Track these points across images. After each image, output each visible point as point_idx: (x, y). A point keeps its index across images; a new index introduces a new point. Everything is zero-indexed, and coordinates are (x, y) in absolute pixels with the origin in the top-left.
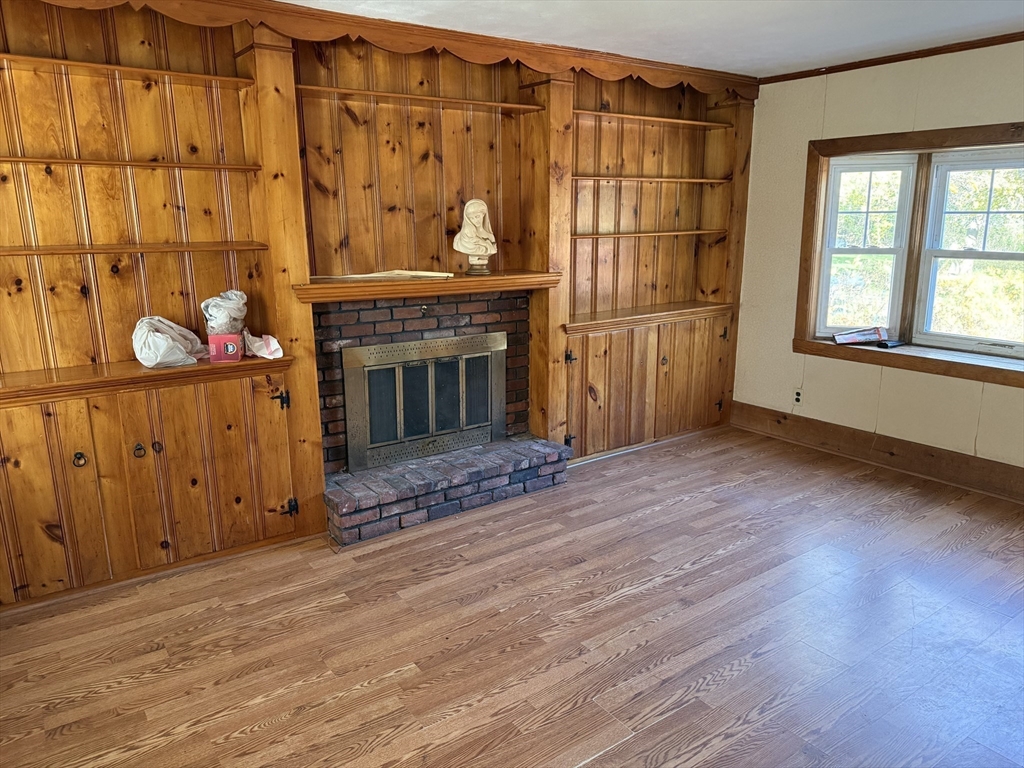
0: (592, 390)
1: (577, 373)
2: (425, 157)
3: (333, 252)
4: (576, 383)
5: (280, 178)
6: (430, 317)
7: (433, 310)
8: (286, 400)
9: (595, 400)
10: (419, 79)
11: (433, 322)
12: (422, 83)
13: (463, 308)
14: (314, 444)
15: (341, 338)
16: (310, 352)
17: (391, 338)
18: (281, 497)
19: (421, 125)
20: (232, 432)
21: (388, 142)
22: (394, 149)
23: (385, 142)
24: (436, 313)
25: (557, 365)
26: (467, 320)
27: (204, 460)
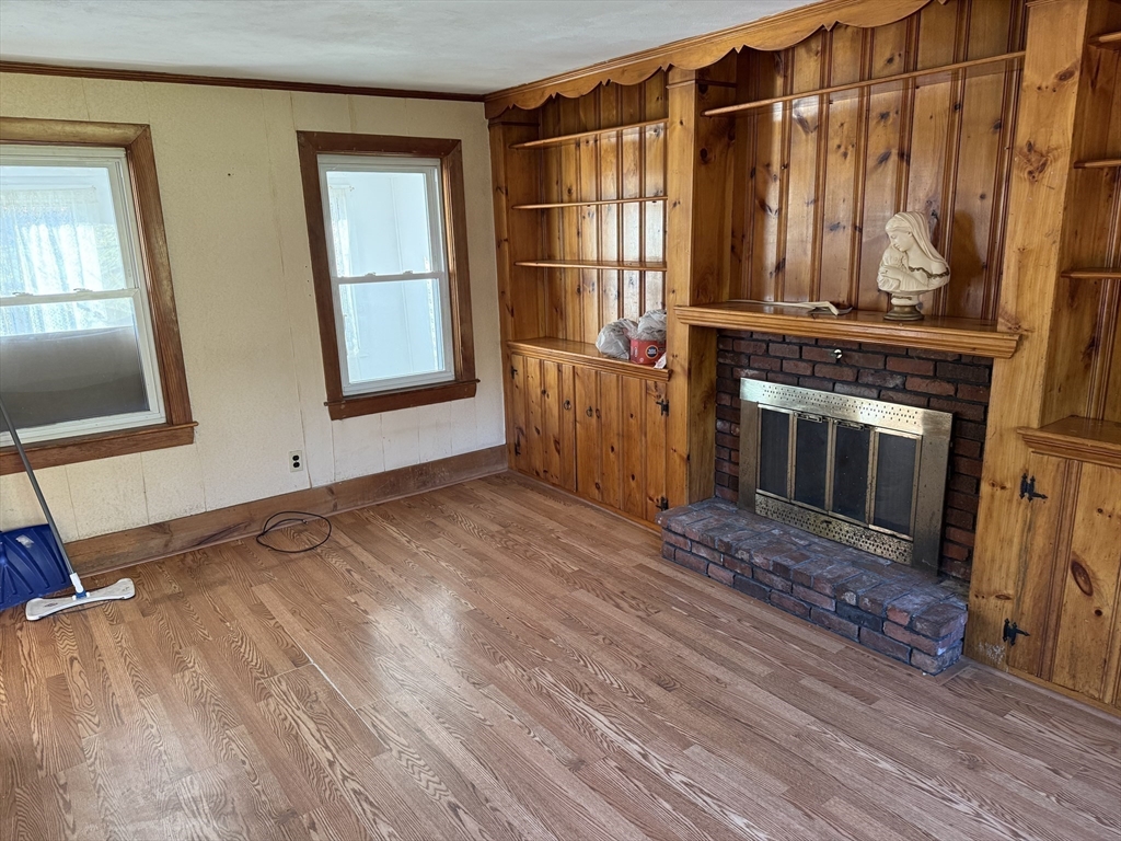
0: (1078, 569)
1: (1042, 522)
2: (884, 158)
3: (768, 276)
4: (1040, 542)
5: (678, 206)
6: (848, 365)
7: (850, 357)
8: (666, 408)
9: (1089, 594)
10: (887, 55)
11: (849, 374)
12: (890, 61)
13: (892, 364)
14: (681, 456)
15: (750, 367)
16: (684, 370)
17: (797, 380)
18: (657, 492)
19: (884, 116)
20: (632, 421)
21: (839, 147)
22: (845, 155)
23: (835, 146)
24: (853, 362)
25: (999, 492)
26: (898, 381)
27: (618, 434)
